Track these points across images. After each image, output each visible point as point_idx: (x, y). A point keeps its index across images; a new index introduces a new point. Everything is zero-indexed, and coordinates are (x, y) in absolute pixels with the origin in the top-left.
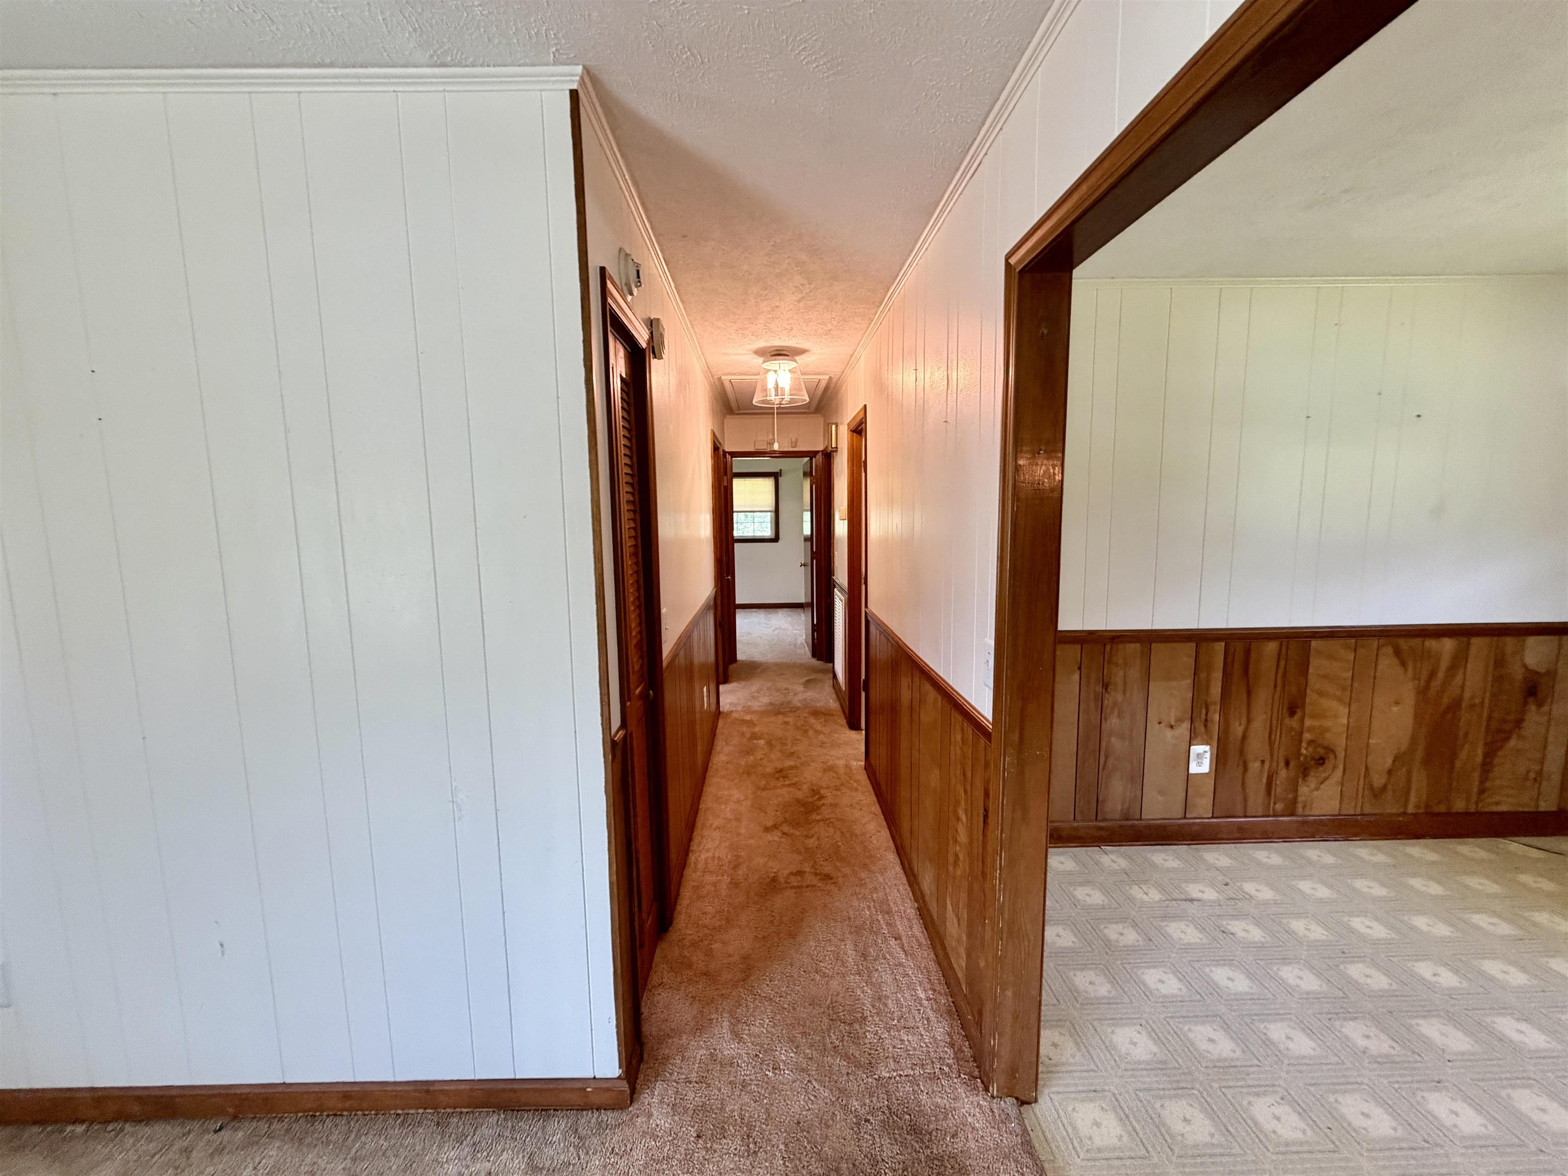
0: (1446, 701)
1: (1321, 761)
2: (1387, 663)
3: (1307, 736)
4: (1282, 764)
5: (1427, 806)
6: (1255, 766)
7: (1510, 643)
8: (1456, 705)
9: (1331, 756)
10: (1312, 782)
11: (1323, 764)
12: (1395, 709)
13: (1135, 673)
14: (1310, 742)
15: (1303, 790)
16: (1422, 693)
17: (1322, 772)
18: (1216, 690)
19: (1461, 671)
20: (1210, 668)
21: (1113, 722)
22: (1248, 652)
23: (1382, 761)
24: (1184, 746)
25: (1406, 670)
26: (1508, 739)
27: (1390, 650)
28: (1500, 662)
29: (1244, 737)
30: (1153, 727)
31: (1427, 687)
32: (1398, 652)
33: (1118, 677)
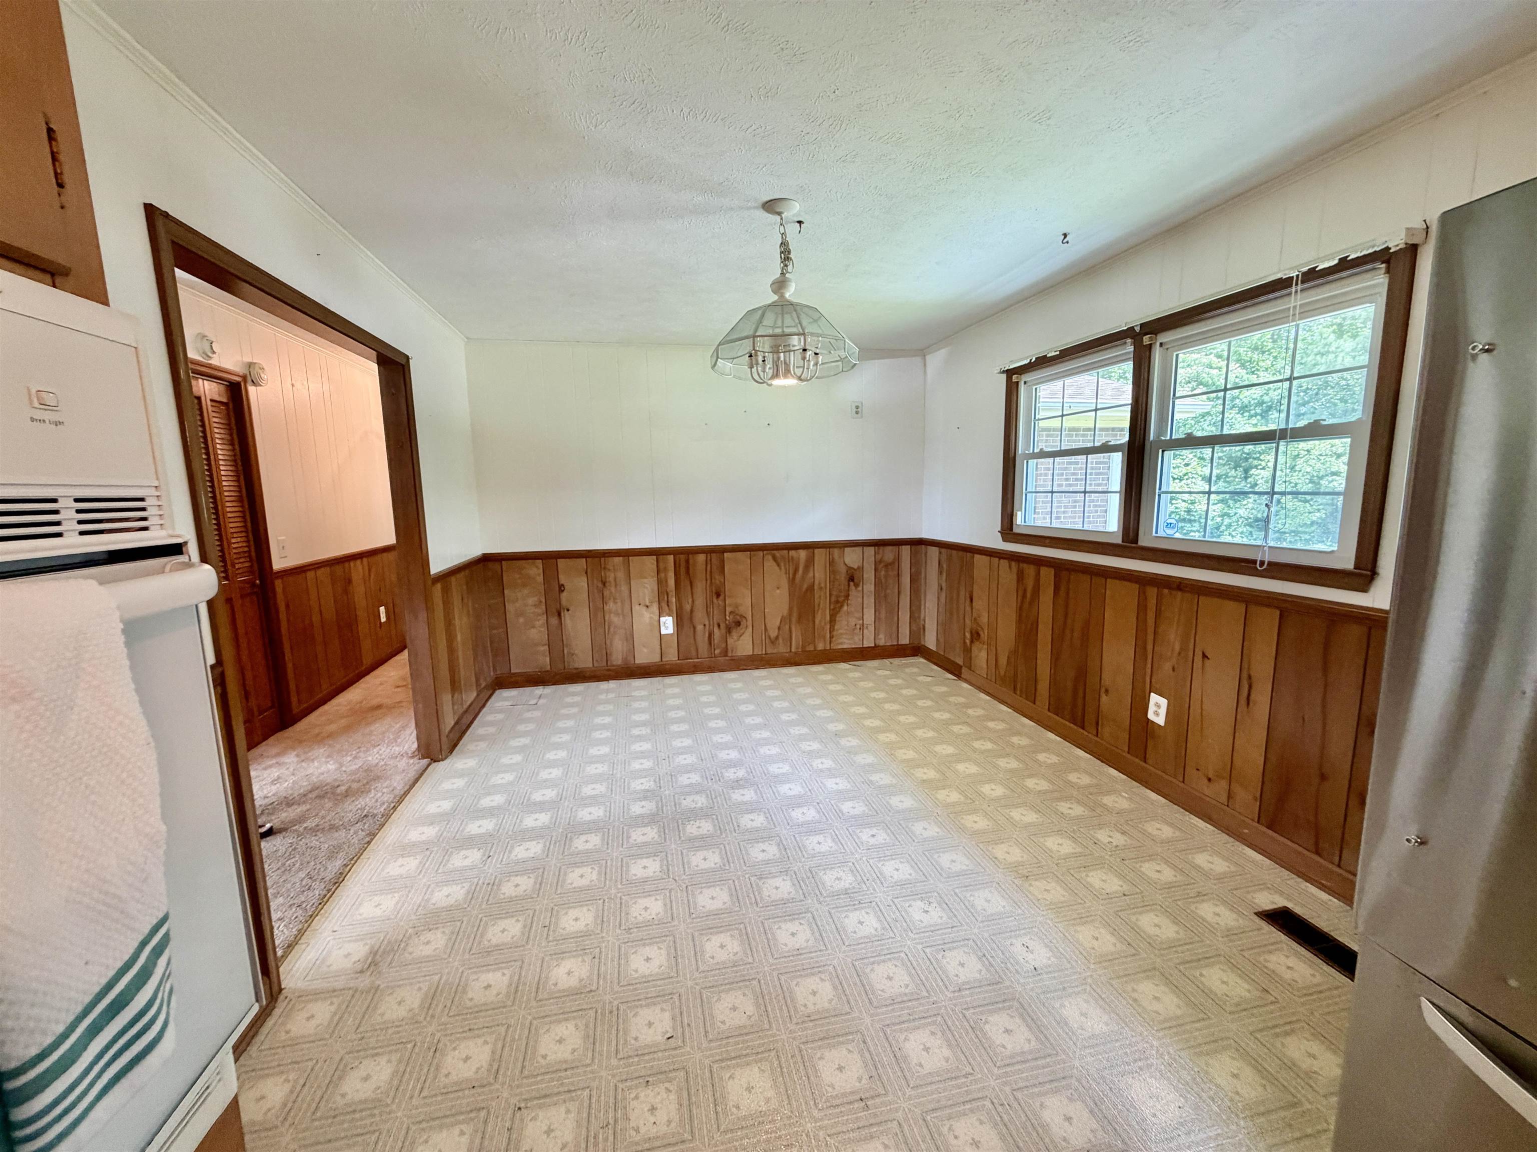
0: (805, 586)
1: (738, 624)
2: (769, 563)
3: (728, 609)
4: (716, 626)
5: (803, 647)
6: (700, 628)
7: (836, 552)
8: (811, 588)
9: (744, 621)
10: (735, 634)
11: (739, 625)
12: (778, 591)
13: (621, 575)
14: (731, 613)
15: (730, 641)
16: (792, 581)
17: (741, 630)
18: (672, 582)
19: (811, 569)
20: (666, 569)
21: (611, 606)
22: (687, 561)
23: (774, 623)
24: (656, 618)
25: (780, 569)
26: (842, 606)
27: (770, 557)
28: (832, 563)
29: (692, 611)
30: (636, 608)
31: (794, 579)
32: (775, 558)
33: (611, 577)
